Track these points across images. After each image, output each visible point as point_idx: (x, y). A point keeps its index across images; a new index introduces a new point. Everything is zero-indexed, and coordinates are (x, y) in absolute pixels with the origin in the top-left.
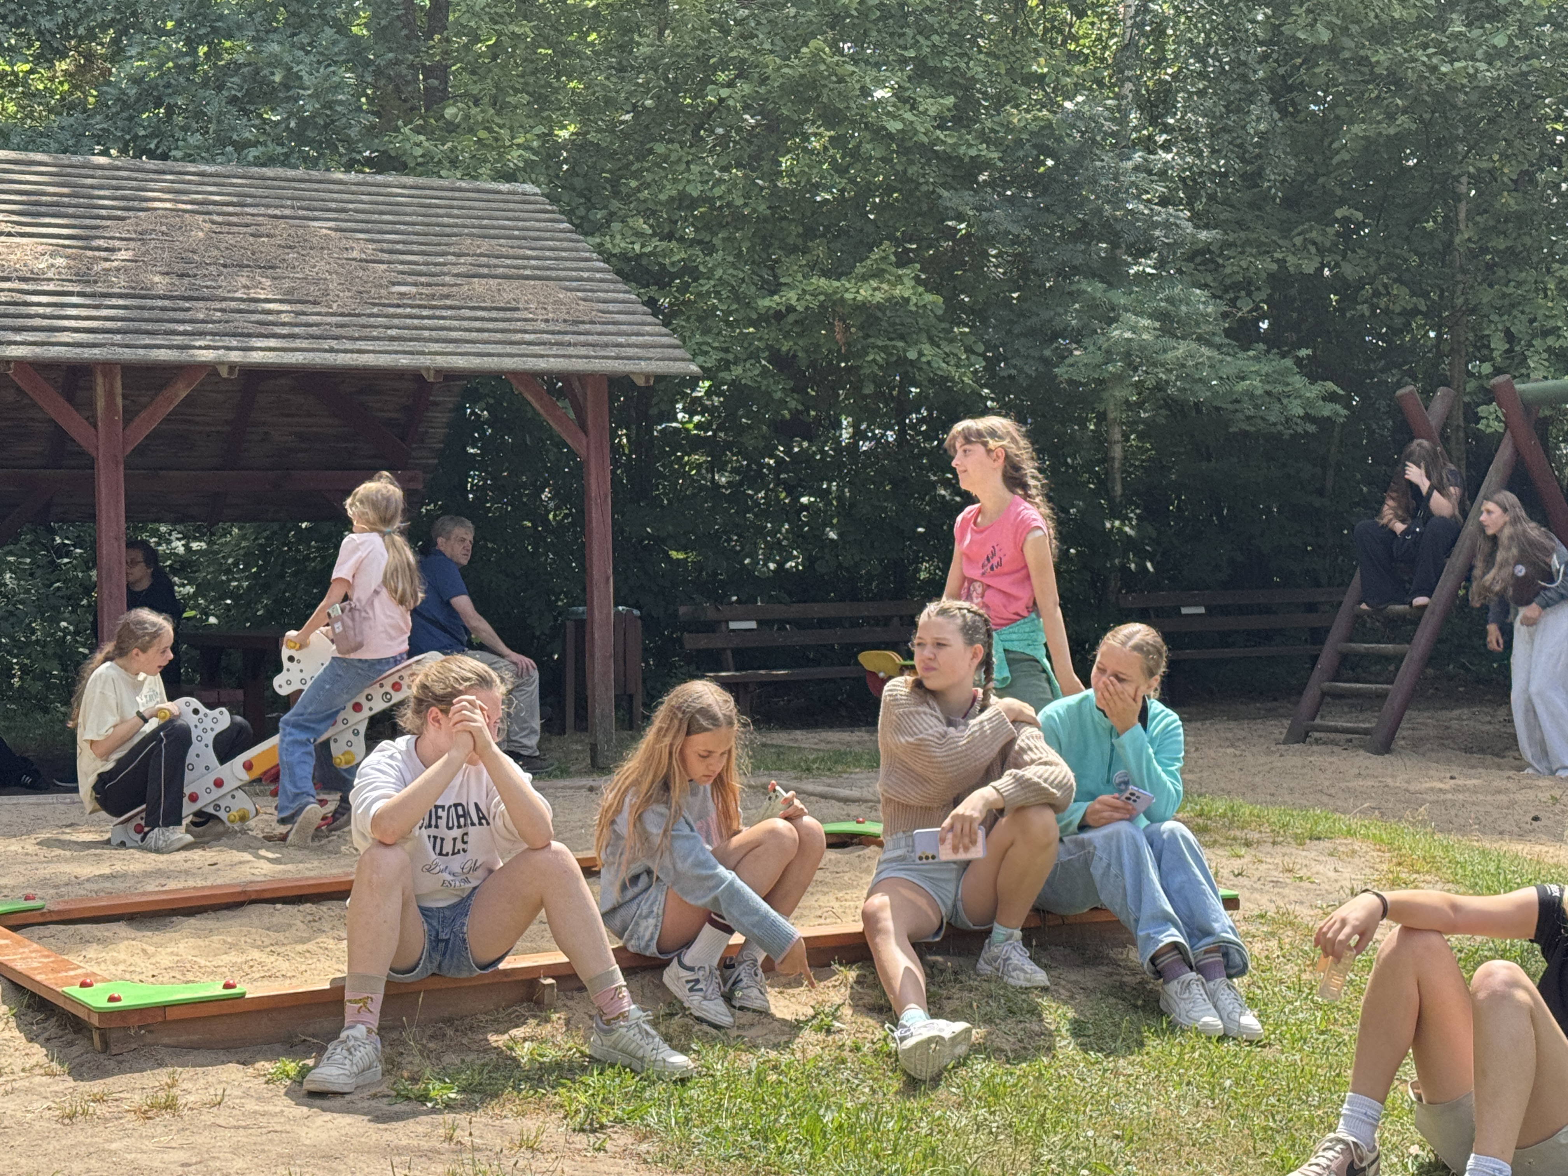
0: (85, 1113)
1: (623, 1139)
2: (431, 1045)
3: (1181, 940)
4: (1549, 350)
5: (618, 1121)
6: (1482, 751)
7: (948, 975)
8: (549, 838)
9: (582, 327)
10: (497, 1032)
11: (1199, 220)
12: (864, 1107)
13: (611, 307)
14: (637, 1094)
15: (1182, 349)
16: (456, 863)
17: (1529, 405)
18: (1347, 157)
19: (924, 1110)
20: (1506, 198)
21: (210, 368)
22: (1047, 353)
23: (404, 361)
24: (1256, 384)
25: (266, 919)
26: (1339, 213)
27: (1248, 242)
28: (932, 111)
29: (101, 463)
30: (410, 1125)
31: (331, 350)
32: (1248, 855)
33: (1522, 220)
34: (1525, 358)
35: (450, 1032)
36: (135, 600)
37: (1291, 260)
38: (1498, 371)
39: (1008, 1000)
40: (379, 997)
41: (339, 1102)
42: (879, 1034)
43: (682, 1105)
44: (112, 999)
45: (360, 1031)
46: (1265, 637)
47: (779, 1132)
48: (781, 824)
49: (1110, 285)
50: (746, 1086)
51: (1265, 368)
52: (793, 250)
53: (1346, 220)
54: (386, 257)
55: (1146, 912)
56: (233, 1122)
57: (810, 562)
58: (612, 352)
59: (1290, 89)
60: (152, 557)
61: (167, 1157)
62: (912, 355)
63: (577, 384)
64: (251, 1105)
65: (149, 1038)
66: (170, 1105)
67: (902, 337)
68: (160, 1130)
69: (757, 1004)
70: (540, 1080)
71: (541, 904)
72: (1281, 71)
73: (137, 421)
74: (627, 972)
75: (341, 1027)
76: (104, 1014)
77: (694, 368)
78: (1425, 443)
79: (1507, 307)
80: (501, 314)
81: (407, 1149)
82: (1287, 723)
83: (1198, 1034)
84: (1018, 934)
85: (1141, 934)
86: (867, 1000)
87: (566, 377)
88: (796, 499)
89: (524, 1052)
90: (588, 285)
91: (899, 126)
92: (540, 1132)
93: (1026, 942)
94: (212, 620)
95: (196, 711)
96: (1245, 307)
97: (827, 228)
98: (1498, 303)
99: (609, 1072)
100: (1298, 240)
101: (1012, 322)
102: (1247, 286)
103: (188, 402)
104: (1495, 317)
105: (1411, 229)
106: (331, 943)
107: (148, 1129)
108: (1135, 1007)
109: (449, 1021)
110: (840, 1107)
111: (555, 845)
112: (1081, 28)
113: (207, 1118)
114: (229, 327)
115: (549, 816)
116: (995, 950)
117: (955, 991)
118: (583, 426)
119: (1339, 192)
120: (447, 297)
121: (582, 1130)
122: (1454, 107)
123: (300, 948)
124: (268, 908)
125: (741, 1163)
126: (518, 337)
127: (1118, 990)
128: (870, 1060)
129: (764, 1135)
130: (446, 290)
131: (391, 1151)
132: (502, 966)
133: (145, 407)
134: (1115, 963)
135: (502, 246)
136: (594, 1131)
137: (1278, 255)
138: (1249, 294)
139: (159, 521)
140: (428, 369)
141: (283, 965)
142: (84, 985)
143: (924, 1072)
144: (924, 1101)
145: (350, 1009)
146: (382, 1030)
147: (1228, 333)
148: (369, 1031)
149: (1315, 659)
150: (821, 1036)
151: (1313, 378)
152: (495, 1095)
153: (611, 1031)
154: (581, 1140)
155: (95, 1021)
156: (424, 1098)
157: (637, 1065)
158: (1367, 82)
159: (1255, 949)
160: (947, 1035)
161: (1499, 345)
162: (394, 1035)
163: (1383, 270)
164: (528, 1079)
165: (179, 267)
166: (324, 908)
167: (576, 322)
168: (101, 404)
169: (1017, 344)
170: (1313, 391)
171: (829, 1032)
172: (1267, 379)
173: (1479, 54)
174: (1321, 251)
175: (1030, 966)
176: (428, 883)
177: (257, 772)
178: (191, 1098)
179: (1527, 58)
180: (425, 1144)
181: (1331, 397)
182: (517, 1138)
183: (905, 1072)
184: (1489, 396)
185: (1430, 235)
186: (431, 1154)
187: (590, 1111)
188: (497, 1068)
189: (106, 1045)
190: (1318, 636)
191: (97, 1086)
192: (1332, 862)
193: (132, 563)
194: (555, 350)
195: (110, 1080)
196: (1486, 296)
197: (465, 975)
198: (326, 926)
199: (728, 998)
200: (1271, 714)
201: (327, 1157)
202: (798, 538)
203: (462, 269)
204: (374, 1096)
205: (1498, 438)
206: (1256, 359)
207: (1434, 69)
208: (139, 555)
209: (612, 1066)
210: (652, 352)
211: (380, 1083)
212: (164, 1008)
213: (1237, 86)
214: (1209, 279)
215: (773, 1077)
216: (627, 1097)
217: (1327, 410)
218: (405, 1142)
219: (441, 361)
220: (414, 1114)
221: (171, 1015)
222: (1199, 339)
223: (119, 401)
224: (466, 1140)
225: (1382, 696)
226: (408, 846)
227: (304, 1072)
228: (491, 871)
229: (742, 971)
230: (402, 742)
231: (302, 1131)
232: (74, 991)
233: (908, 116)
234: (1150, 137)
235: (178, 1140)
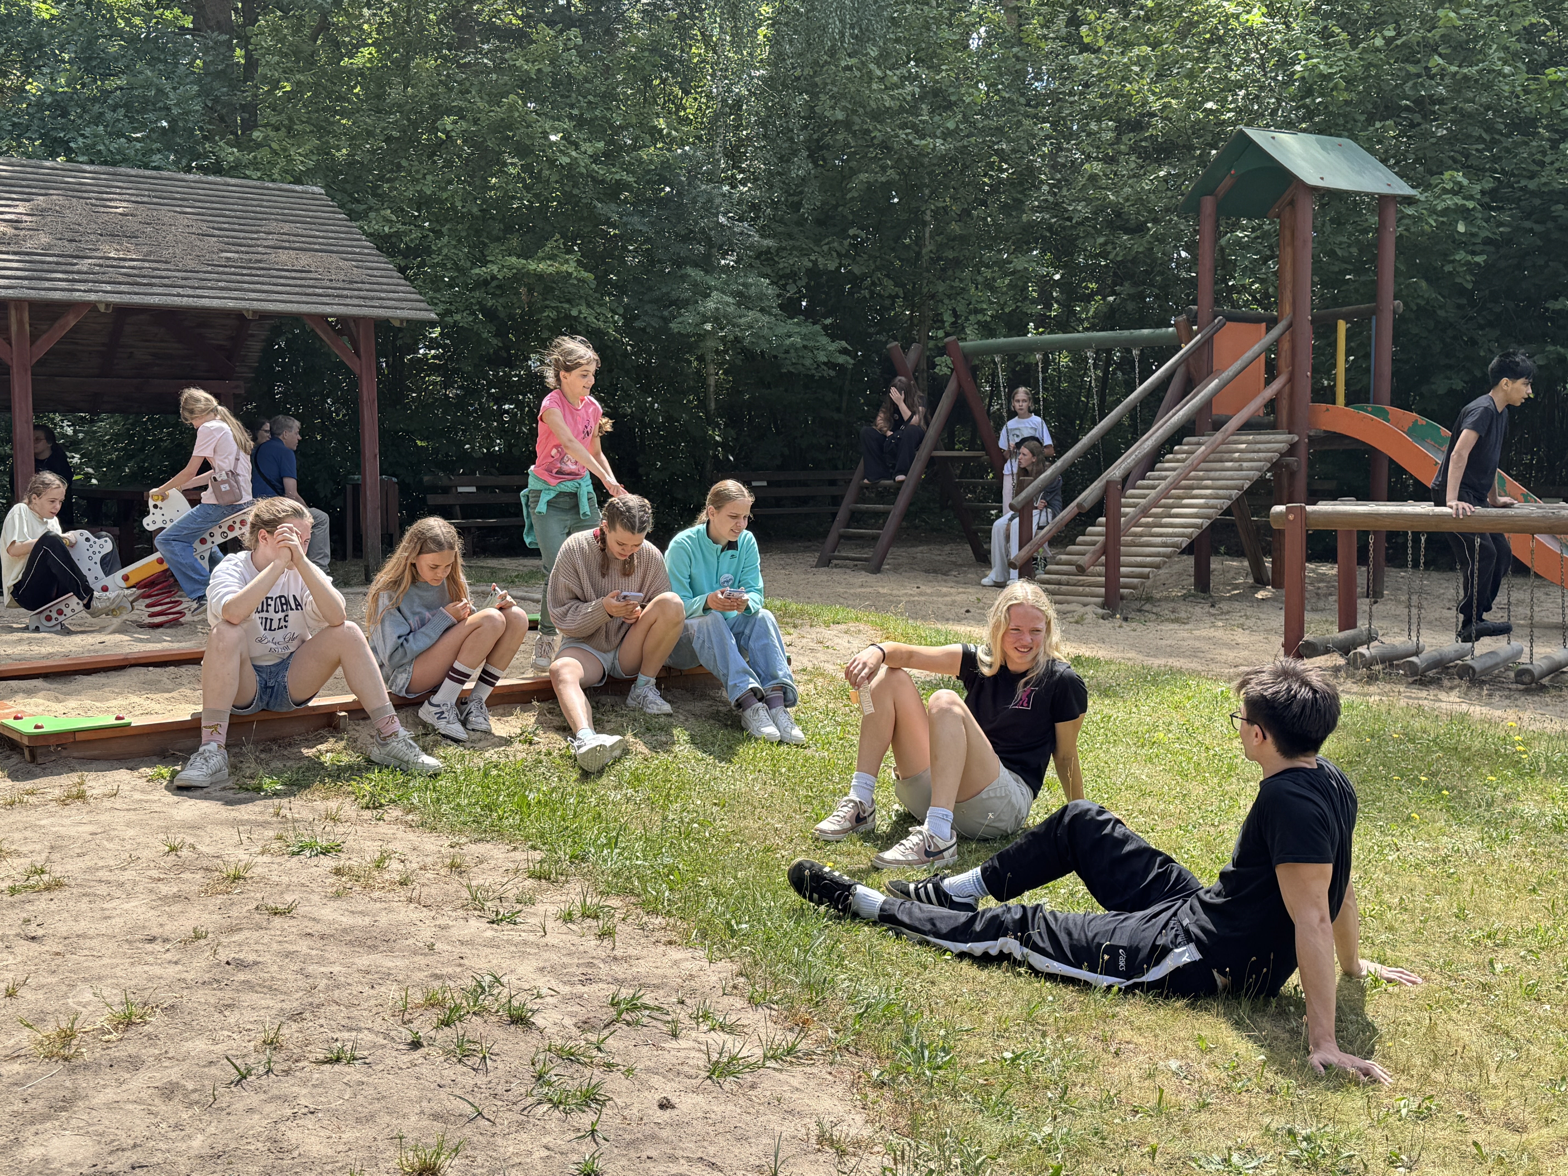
0: (21, 802)
1: (395, 813)
2: (263, 756)
3: (756, 685)
4: (978, 323)
5: (392, 801)
6: (935, 572)
7: (607, 707)
8: (343, 618)
9: (356, 286)
10: (308, 747)
11: (763, 232)
12: (554, 790)
13: (375, 273)
14: (405, 784)
15: (752, 315)
16: (279, 635)
17: (967, 356)
18: (856, 194)
19: (593, 791)
20: (953, 226)
21: (92, 306)
22: (666, 313)
23: (231, 304)
24: (797, 340)
25: (142, 677)
26: (851, 232)
27: (794, 248)
28: (590, 151)
29: (14, 370)
30: (250, 807)
31: (179, 295)
32: (795, 633)
33: (963, 240)
34: (963, 328)
35: (275, 748)
36: (41, 465)
37: (821, 260)
38: (947, 335)
39: (646, 722)
40: (225, 724)
41: (198, 793)
42: (564, 744)
43: (434, 790)
44: (37, 727)
45: (213, 746)
46: (803, 501)
47: (499, 806)
48: (494, 612)
49: (707, 272)
50: (477, 776)
51: (804, 330)
52: (498, 239)
53: (855, 237)
54: (217, 232)
55: (733, 668)
56: (125, 806)
57: (509, 446)
58: (376, 303)
59: (821, 148)
60: (50, 436)
61: (80, 829)
62: (574, 313)
63: (352, 324)
64: (137, 796)
65: (64, 753)
66: (81, 796)
67: (569, 301)
68: (74, 812)
69: (484, 727)
70: (339, 777)
71: (339, 663)
72: (815, 136)
73: (39, 342)
74: (397, 707)
75: (199, 744)
76: (31, 737)
77: (433, 316)
78: (903, 379)
79: (955, 294)
80: (298, 275)
81: (248, 822)
82: (817, 555)
83: (765, 741)
84: (653, 681)
85: (730, 683)
86: (555, 723)
87: (342, 319)
88: (500, 407)
89: (327, 758)
90: (359, 257)
91: (568, 160)
92: (339, 809)
93: (658, 685)
94: (94, 481)
95: (87, 540)
96: (792, 290)
97: (520, 228)
98: (949, 292)
99: (385, 771)
100: (825, 248)
101: (643, 293)
102: (793, 276)
103: (75, 330)
104: (946, 301)
105: (896, 242)
106: (188, 692)
107: (66, 811)
108: (726, 725)
109: (274, 740)
110: (539, 790)
111: (348, 623)
112: (688, 101)
113: (107, 804)
114: (106, 278)
115: (343, 604)
116: (638, 691)
117: (612, 717)
118: (357, 353)
119: (851, 217)
120: (260, 261)
121: (368, 808)
122: (922, 165)
123: (167, 695)
124: (143, 670)
125: (474, 826)
126: (311, 290)
127: (715, 716)
128: (558, 761)
129: (489, 808)
130: (259, 257)
131: (236, 823)
132: (310, 704)
133: (45, 332)
134: (714, 699)
135: (299, 228)
136: (375, 808)
137: (813, 258)
138: (795, 282)
139: (54, 413)
140: (248, 310)
141: (156, 707)
142: (16, 718)
143: (594, 767)
144: (592, 785)
145: (205, 733)
146: (228, 746)
147: (780, 306)
148: (219, 746)
149: (834, 515)
150: (526, 746)
151: (833, 338)
152: (308, 787)
153: (385, 745)
154: (367, 814)
155: (26, 742)
156: (259, 789)
157: (404, 766)
158: (868, 146)
159: (800, 689)
160: (608, 744)
161: (948, 318)
162: (237, 750)
163: (878, 269)
164: (330, 776)
165: (68, 235)
166: (183, 670)
167: (351, 282)
168: (14, 328)
169: (647, 307)
170: (833, 347)
171: (531, 743)
172: (804, 337)
173: (938, 133)
174: (839, 255)
175: (660, 701)
176: (259, 650)
177: (132, 581)
178: (94, 792)
179: (967, 136)
180: (260, 818)
181: (844, 351)
182: (323, 814)
183: (581, 768)
184: (942, 351)
185: (907, 247)
186: (264, 825)
187: (373, 795)
188: (308, 769)
189: (33, 758)
190: (836, 501)
191: (28, 785)
192: (846, 637)
193: (37, 440)
194: (337, 301)
195: (37, 781)
196: (941, 287)
197: (285, 710)
198: (185, 682)
199: (464, 723)
200: (807, 549)
201: (193, 827)
202: (502, 432)
203: (270, 243)
204: (224, 789)
205: (946, 379)
206: (798, 324)
207: (909, 143)
208: (41, 434)
209: (387, 767)
210: (404, 304)
211: (227, 780)
212: (74, 732)
213: (786, 145)
214: (769, 271)
215: (494, 772)
216: (397, 786)
217: (841, 359)
218: (246, 817)
219: (256, 305)
220: (251, 800)
221: (79, 737)
222: (762, 310)
223: (27, 327)
224: (289, 816)
225: (875, 538)
226: (245, 626)
227: (174, 774)
228: (303, 641)
229: (472, 706)
230: (242, 555)
231: (174, 812)
232: (10, 722)
233: (574, 153)
234: (733, 176)
235: (87, 818)
